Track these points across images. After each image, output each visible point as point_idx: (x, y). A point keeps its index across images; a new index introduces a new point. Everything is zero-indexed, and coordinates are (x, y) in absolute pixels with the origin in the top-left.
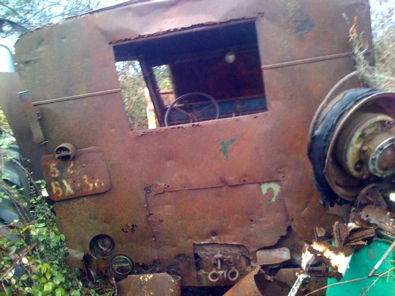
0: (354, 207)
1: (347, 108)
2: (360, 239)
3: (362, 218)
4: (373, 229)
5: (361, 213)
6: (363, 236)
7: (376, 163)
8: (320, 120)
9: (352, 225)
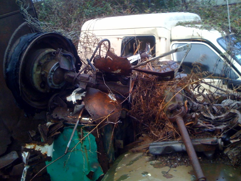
0: (48, 112)
1: (24, 48)
2: (56, 131)
3: (54, 117)
4: (61, 122)
5: (52, 115)
6: (57, 129)
7: (52, 80)
8: (9, 60)
9: (49, 124)
